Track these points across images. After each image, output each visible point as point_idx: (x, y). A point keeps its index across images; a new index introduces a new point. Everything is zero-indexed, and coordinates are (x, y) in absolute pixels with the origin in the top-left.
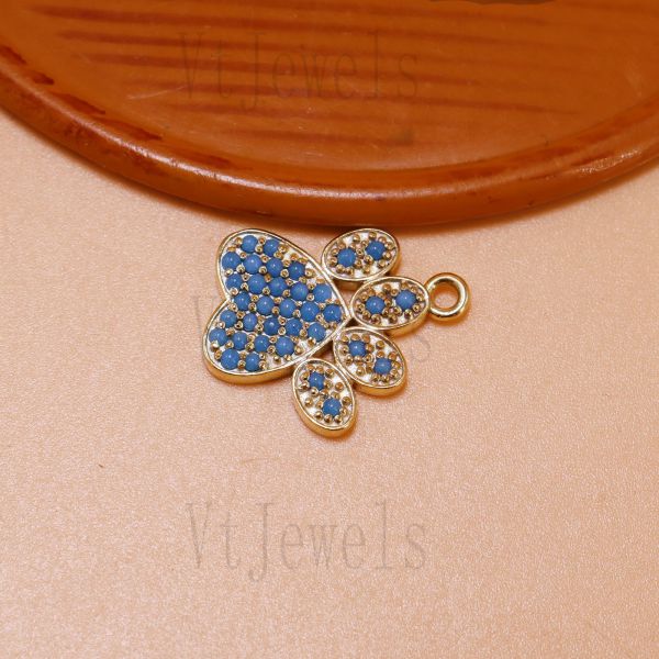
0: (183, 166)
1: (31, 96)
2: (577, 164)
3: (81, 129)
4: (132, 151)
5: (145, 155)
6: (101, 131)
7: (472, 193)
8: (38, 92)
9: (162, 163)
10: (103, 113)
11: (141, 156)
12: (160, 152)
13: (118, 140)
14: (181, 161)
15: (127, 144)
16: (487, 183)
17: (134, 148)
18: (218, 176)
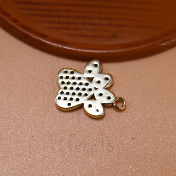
0: (54, 44)
1: (12, 26)
2: (161, 42)
3: (26, 34)
4: (40, 40)
5: (43, 41)
6: (31, 35)
7: (133, 51)
8: (14, 24)
9: (48, 43)
10: (32, 30)
11: (42, 42)
12: (47, 41)
13: (36, 37)
14: (53, 43)
15: (38, 38)
16: (137, 48)
17: (40, 39)
18: (63, 47)
